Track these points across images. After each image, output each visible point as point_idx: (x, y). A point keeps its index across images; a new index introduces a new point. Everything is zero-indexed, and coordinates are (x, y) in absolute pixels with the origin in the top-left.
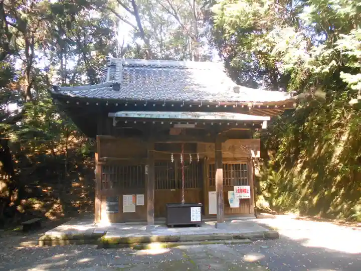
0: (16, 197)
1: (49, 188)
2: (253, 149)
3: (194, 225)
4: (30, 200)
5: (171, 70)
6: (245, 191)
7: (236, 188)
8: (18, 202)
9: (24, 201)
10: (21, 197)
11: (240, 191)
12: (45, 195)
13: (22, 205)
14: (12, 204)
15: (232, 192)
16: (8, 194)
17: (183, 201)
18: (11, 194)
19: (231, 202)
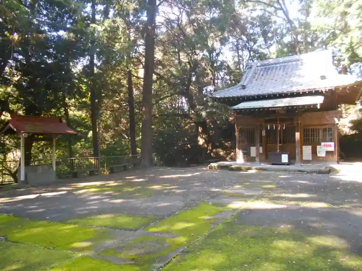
0: (210, 148)
1: (229, 143)
2: (336, 118)
3: (284, 164)
4: (218, 149)
5: (289, 63)
6: (330, 146)
7: (323, 144)
8: (211, 151)
9: (214, 150)
10: (213, 148)
11: (327, 146)
12: (227, 147)
13: (214, 153)
14: (209, 151)
15: (320, 146)
16: (206, 146)
17: (278, 151)
18: (208, 146)
19: (319, 152)
